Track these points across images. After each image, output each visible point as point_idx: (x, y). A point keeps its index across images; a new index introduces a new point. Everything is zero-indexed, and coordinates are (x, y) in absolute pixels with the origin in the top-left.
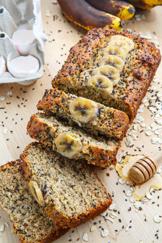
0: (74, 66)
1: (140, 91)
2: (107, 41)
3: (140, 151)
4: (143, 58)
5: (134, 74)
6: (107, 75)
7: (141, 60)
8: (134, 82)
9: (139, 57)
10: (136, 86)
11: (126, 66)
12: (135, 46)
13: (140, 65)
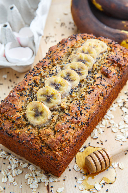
0: (48, 61)
1: (106, 87)
2: (82, 43)
3: (102, 144)
4: (113, 58)
5: (103, 72)
6: (76, 70)
7: (111, 60)
8: (101, 78)
9: (109, 58)
10: (103, 82)
11: (95, 64)
12: (107, 49)
13: (109, 65)
